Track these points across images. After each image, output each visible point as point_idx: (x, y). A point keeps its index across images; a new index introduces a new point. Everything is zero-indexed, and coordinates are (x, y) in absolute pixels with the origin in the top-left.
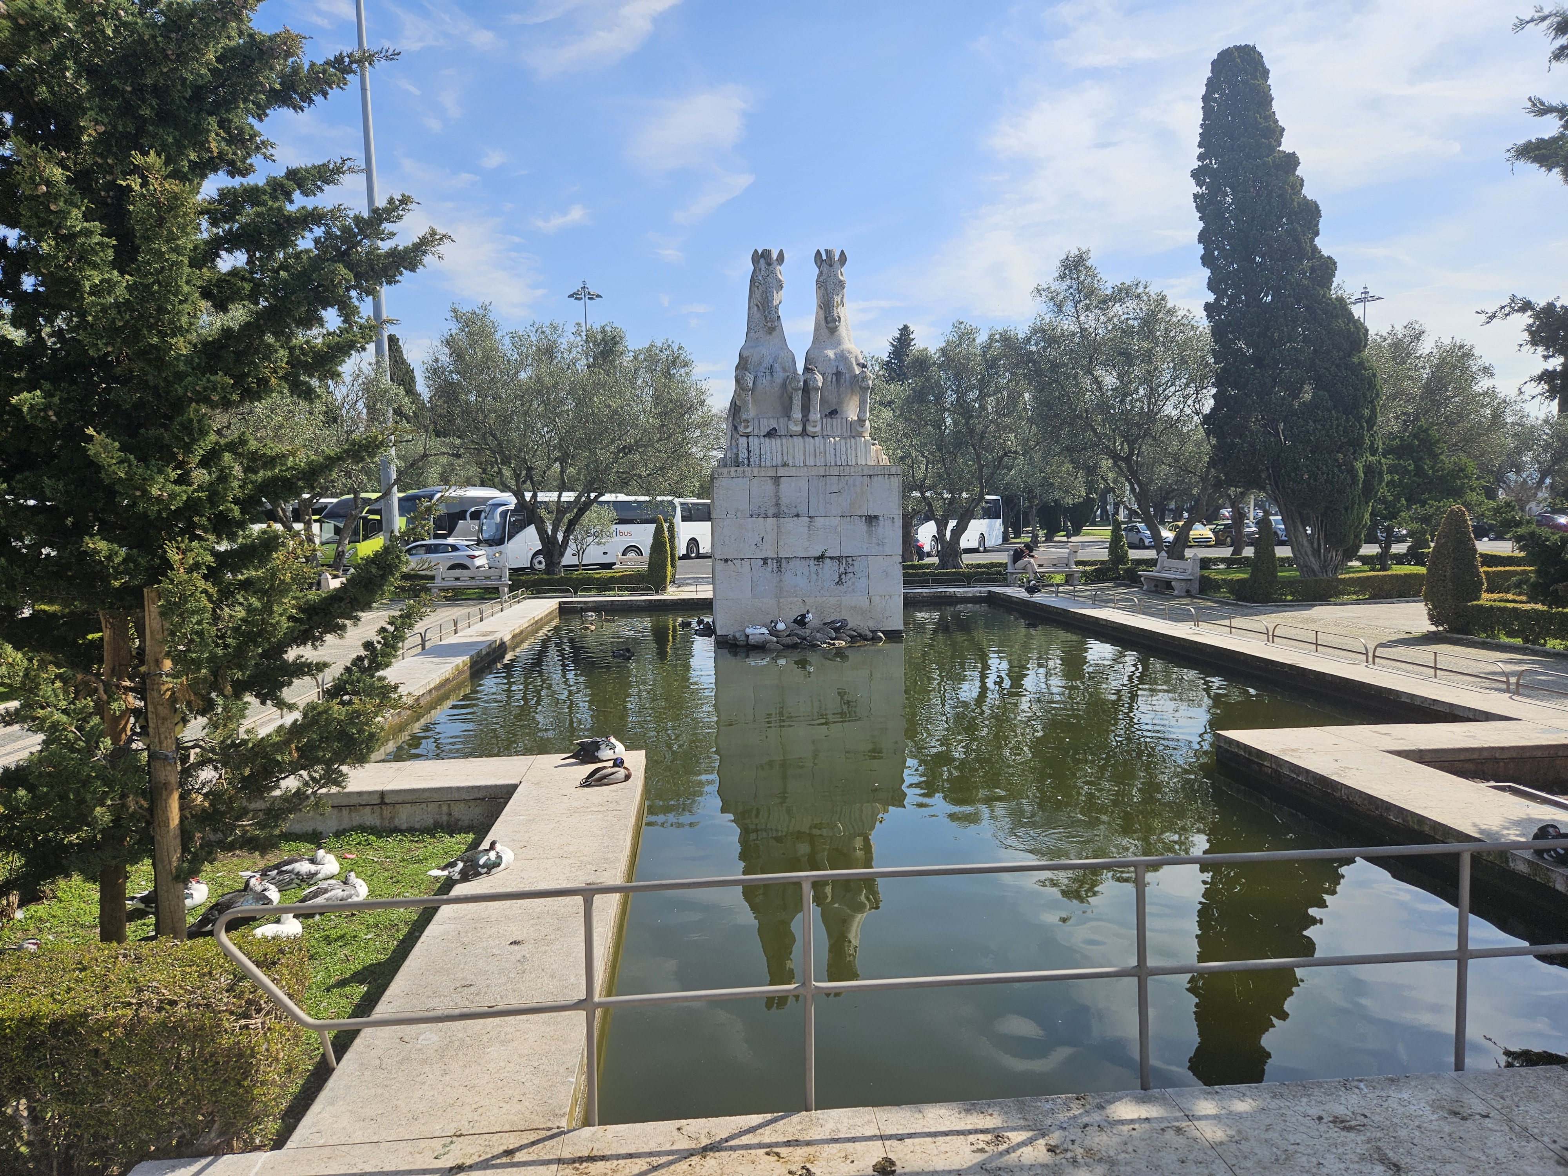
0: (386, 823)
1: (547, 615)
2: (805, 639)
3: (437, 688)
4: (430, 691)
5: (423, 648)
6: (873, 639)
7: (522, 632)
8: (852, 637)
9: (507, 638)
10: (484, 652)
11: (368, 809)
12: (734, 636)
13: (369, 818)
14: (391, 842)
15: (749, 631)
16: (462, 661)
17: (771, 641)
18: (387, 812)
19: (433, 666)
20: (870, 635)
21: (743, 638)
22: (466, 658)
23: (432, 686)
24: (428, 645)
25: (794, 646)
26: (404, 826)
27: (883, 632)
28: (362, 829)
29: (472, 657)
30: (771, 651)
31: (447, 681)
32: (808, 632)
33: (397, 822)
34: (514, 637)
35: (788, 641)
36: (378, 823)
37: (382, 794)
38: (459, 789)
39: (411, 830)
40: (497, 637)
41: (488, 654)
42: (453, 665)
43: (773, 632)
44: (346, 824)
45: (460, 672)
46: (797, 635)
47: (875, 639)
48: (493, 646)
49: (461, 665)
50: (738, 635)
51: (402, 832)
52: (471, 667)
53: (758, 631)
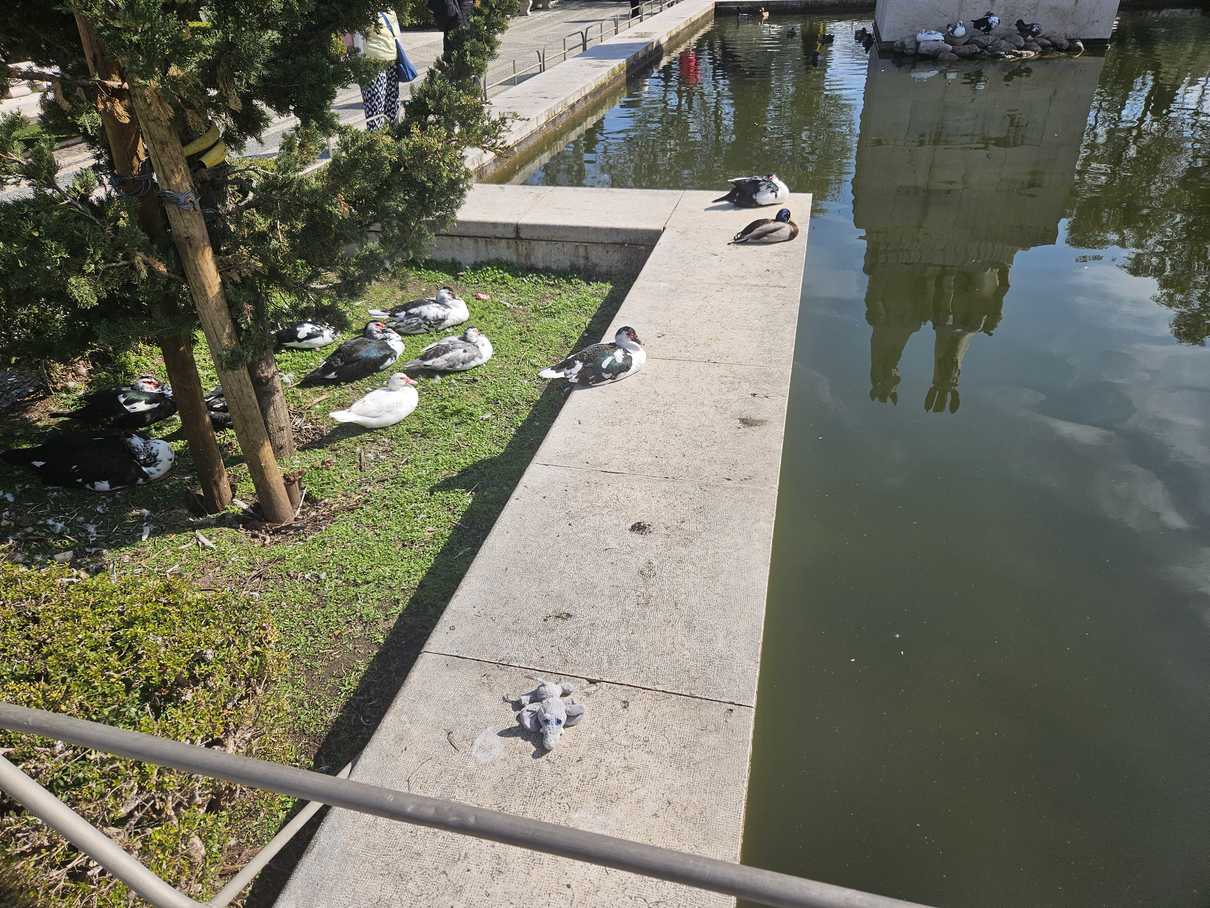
0: (523, 260)
1: (703, 17)
2: (985, 48)
3: (593, 94)
4: (586, 97)
5: (585, 49)
6: (1068, 50)
7: (678, 34)
8: (1044, 46)
9: (664, 40)
10: (640, 56)
11: (503, 243)
12: (903, 44)
13: (506, 252)
14: (526, 284)
15: (921, 37)
16: (618, 64)
17: (946, 50)
18: (523, 247)
19: (590, 69)
20: (1066, 44)
21: (913, 46)
22: (623, 61)
23: (588, 91)
24: (589, 46)
25: (971, 57)
26: (541, 266)
27: (1083, 41)
28: (500, 264)
29: (628, 61)
30: (943, 62)
31: (603, 86)
32: (991, 38)
33: (533, 260)
34: (670, 39)
35: (966, 49)
36: (514, 259)
37: (517, 228)
38: (597, 230)
39: (547, 271)
40: (654, 39)
41: (644, 57)
42: (609, 69)
43: (950, 38)
44: (483, 256)
45: (616, 77)
46: (977, 42)
47: (1072, 49)
48: (650, 49)
49: (617, 69)
50: (907, 41)
51: (536, 271)
52: (628, 71)
53: (933, 37)
